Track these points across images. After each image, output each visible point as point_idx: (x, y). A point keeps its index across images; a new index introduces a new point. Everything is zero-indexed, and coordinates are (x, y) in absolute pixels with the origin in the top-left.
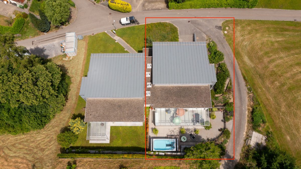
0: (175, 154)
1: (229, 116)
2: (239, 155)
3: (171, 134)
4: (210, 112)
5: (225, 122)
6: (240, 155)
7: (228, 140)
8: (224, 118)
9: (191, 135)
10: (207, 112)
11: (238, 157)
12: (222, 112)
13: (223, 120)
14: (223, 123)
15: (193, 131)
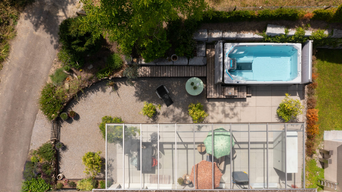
0: (227, 35)
1: (42, 161)
2: (19, 33)
3: (233, 105)
4: (102, 175)
5: (56, 141)
6: (16, 32)
7: (49, 81)
8: (57, 157)
9: (169, 102)
10: (113, 177)
11: (23, 26)
12: (64, 177)
13: (60, 150)
14: (61, 141)
15: (161, 113)
